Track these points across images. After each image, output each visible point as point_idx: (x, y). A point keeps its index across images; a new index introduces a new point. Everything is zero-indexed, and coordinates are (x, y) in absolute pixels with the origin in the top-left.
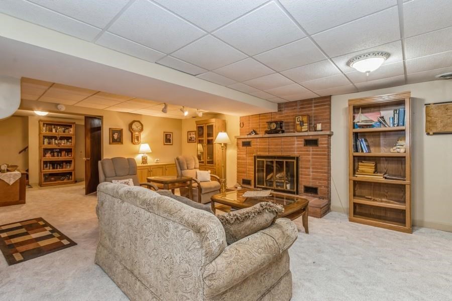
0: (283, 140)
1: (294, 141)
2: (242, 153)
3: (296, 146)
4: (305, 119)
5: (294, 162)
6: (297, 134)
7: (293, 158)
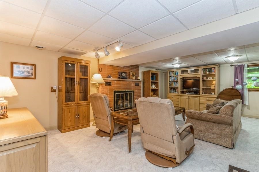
0: (127, 82)
1: (132, 84)
2: (105, 90)
3: (132, 86)
4: (134, 74)
5: (132, 93)
6: (131, 80)
7: (131, 91)
